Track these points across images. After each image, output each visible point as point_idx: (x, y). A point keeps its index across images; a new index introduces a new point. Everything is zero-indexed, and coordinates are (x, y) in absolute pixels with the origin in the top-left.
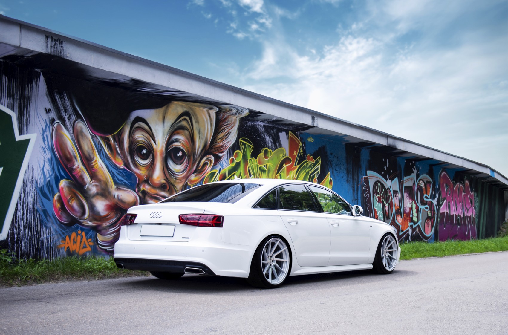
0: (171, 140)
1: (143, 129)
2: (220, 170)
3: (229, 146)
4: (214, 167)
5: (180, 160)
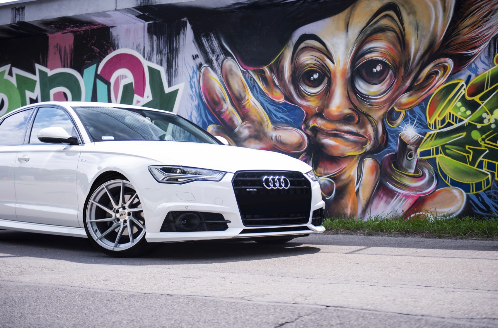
0: (361, 52)
1: (313, 48)
2: (469, 77)
3: (493, 34)
4: (453, 76)
5: (379, 77)
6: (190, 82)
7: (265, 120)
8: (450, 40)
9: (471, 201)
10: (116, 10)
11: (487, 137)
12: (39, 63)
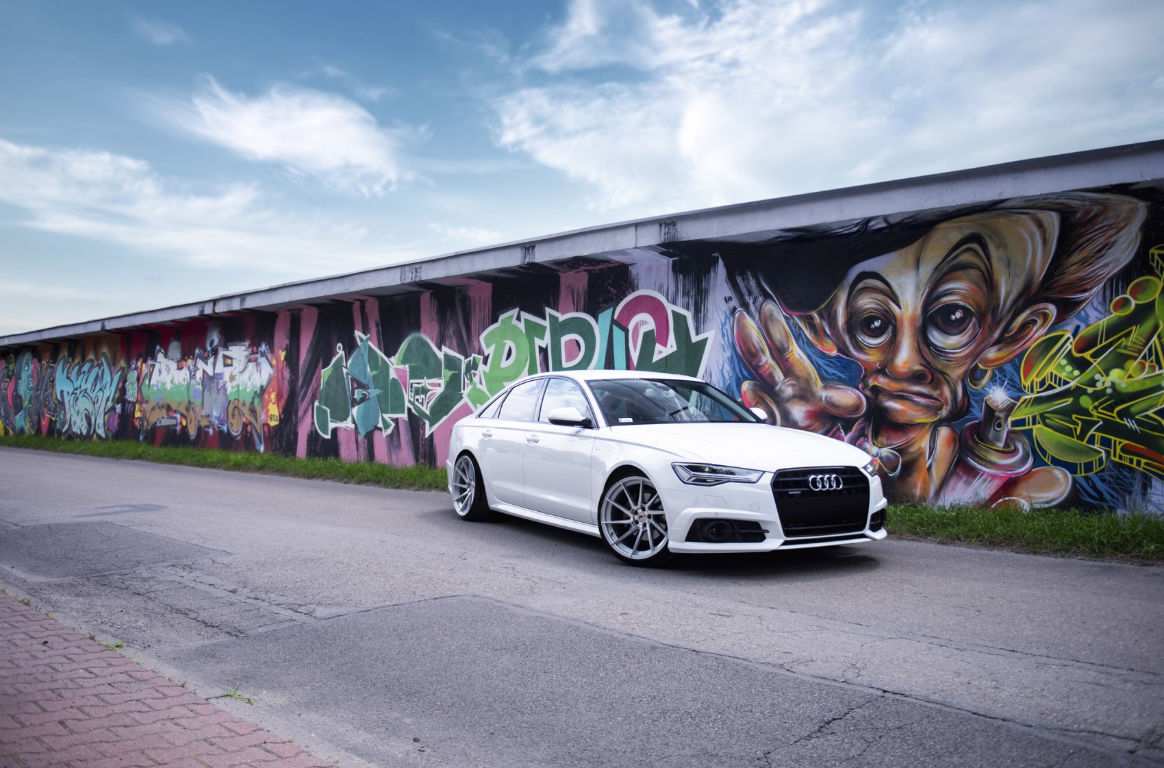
0: (935, 294)
2: (1077, 329)
3: (1109, 273)
4: (1056, 326)
5: (959, 326)
6: (722, 329)
7: (813, 376)
8: (1051, 281)
9: (1078, 485)
10: (636, 248)
11: (1101, 404)
12: (550, 307)
